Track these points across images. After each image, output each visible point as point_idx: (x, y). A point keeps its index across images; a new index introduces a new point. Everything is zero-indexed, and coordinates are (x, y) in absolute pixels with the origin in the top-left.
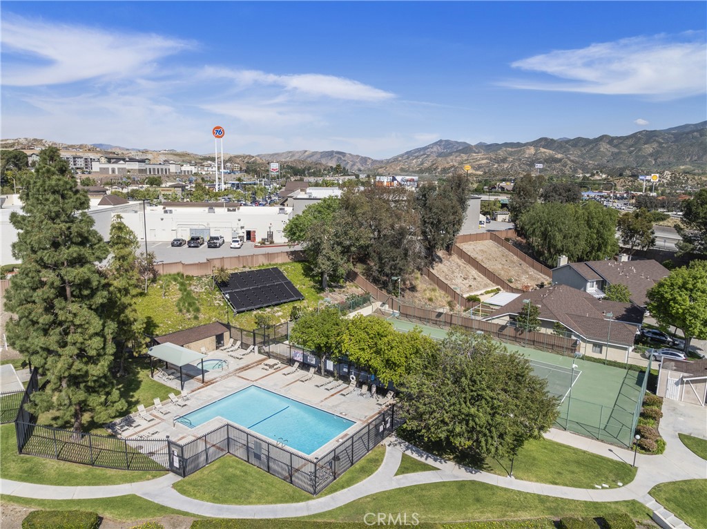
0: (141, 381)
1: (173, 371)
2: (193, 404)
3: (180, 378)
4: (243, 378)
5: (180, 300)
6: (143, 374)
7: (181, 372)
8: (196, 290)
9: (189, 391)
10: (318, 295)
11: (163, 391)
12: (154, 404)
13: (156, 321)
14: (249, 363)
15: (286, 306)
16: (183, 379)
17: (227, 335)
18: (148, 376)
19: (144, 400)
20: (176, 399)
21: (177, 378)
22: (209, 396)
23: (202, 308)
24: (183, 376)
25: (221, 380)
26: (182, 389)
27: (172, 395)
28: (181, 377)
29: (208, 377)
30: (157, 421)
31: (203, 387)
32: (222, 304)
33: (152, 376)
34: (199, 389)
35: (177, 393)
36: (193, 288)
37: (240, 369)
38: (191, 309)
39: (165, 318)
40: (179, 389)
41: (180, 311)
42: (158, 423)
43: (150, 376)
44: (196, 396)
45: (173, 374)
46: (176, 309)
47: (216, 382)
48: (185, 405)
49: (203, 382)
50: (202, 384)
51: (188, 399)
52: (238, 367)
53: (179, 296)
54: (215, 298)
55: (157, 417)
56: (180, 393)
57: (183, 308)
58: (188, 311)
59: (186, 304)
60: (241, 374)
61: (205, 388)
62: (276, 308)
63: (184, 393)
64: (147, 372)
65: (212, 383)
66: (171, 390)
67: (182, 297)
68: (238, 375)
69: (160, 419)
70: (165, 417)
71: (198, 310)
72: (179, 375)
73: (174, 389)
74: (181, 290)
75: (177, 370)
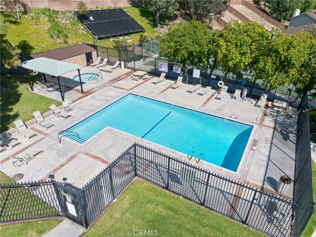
0: (21, 94)
1: (52, 84)
2: (77, 114)
3: (59, 90)
4: (118, 88)
5: (50, 28)
6: (23, 88)
7: (59, 85)
8: (62, 22)
9: (70, 102)
10: (154, 29)
11: (44, 103)
12: (34, 117)
13: (32, 44)
14: (120, 75)
15: (134, 36)
16: (62, 90)
17: (94, 53)
18: (28, 89)
19: (24, 113)
20: (58, 110)
21: (57, 90)
22: (92, 105)
23: (69, 35)
24: (62, 87)
25: (98, 90)
26: (63, 100)
27: (53, 107)
28: (60, 88)
29: (86, 88)
30: (40, 136)
31: (83, 97)
32: (85, 33)
33: (32, 90)
34: (80, 99)
35: (59, 104)
36: (60, 20)
37: (113, 80)
38: (60, 36)
39: (39, 42)
40: (60, 100)
41: (52, 37)
42: (41, 139)
43: (30, 89)
44: (78, 106)
45: (51, 86)
46: (48, 35)
47: (95, 92)
48: (69, 116)
49: (82, 92)
50: (82, 95)
51: (70, 110)
52: (111, 79)
53: (49, 26)
54: (79, 29)
55: (40, 132)
56: (61, 104)
57: (54, 35)
58: (58, 37)
59: (56, 32)
60: (115, 84)
61: (86, 98)
62: (126, 37)
63: (66, 103)
64: (27, 86)
65: (91, 93)
66: (52, 101)
67: (51, 27)
68: (112, 85)
69: (43, 133)
70: (48, 131)
71: (66, 36)
72: (58, 87)
73: (54, 101)
74: (49, 21)
75: (55, 83)
